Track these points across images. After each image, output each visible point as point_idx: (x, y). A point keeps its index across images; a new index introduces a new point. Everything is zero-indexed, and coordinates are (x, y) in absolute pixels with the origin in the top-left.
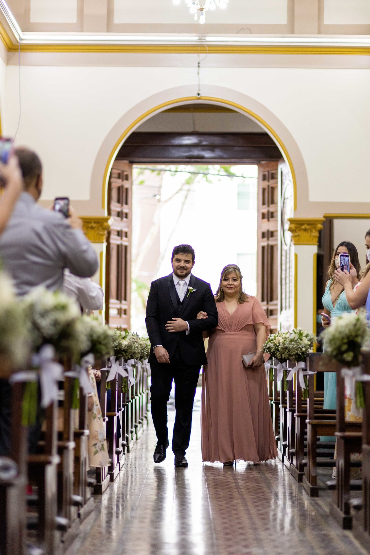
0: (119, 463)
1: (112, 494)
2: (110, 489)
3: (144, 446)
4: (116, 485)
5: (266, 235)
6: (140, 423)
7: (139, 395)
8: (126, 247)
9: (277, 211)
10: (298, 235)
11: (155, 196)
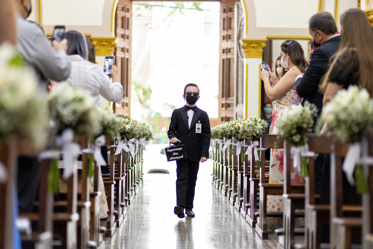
0: (123, 213)
1: (118, 237)
2: (116, 233)
3: (140, 200)
4: (121, 230)
5: (225, 51)
6: (137, 183)
7: (137, 164)
8: (127, 59)
9: (233, 34)
10: (249, 51)
11: (147, 25)
